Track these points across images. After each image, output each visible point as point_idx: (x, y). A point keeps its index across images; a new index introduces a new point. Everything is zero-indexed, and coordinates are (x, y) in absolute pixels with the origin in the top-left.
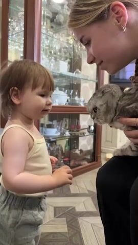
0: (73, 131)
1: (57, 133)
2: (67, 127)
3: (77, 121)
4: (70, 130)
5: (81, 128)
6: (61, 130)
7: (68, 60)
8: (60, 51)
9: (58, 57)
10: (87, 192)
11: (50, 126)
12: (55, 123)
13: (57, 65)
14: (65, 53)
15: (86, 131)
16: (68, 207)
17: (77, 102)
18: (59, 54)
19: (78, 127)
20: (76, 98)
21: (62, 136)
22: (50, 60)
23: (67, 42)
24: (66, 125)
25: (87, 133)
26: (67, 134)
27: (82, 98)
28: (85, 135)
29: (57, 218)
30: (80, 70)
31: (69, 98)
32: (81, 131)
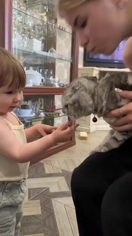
0: (48, 112)
1: (32, 113)
2: (43, 108)
3: (52, 101)
4: (45, 110)
5: (56, 108)
6: (36, 110)
7: (42, 38)
8: (34, 28)
9: (32, 34)
10: (61, 172)
11: (24, 107)
12: (29, 103)
13: (30, 44)
14: (39, 30)
15: (61, 111)
16: (42, 188)
17: (52, 83)
18: (32, 31)
19: (53, 108)
20: (51, 78)
21: (37, 117)
22: (23, 37)
23: (40, 19)
24: (41, 106)
25: (62, 114)
26: (42, 115)
27: (57, 79)
28: (60, 115)
29: (31, 200)
30: (55, 49)
31: (43, 78)
32: (56, 111)
